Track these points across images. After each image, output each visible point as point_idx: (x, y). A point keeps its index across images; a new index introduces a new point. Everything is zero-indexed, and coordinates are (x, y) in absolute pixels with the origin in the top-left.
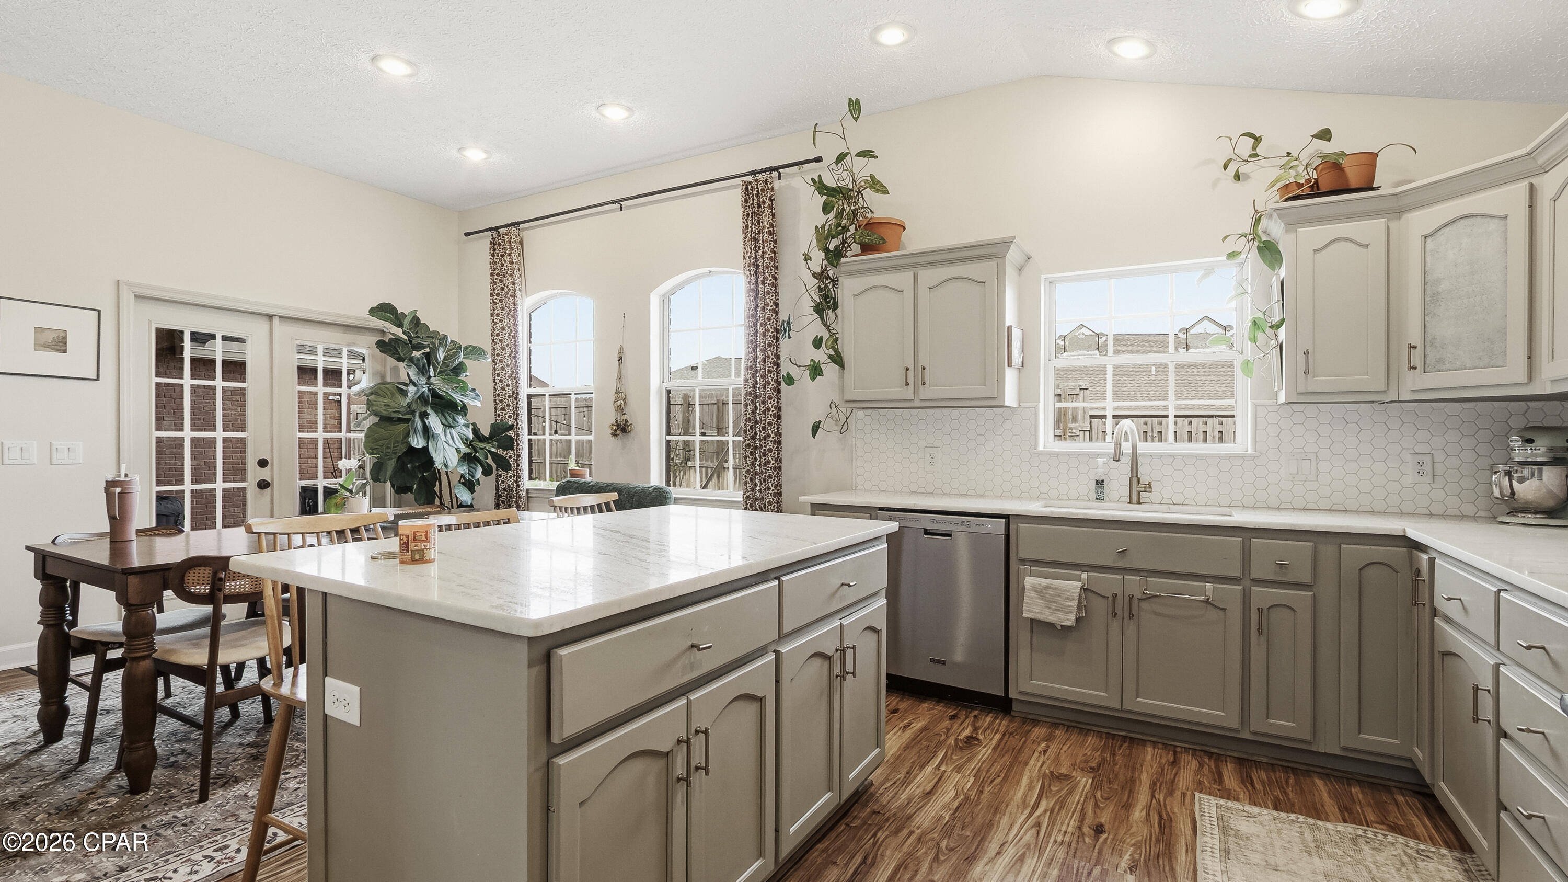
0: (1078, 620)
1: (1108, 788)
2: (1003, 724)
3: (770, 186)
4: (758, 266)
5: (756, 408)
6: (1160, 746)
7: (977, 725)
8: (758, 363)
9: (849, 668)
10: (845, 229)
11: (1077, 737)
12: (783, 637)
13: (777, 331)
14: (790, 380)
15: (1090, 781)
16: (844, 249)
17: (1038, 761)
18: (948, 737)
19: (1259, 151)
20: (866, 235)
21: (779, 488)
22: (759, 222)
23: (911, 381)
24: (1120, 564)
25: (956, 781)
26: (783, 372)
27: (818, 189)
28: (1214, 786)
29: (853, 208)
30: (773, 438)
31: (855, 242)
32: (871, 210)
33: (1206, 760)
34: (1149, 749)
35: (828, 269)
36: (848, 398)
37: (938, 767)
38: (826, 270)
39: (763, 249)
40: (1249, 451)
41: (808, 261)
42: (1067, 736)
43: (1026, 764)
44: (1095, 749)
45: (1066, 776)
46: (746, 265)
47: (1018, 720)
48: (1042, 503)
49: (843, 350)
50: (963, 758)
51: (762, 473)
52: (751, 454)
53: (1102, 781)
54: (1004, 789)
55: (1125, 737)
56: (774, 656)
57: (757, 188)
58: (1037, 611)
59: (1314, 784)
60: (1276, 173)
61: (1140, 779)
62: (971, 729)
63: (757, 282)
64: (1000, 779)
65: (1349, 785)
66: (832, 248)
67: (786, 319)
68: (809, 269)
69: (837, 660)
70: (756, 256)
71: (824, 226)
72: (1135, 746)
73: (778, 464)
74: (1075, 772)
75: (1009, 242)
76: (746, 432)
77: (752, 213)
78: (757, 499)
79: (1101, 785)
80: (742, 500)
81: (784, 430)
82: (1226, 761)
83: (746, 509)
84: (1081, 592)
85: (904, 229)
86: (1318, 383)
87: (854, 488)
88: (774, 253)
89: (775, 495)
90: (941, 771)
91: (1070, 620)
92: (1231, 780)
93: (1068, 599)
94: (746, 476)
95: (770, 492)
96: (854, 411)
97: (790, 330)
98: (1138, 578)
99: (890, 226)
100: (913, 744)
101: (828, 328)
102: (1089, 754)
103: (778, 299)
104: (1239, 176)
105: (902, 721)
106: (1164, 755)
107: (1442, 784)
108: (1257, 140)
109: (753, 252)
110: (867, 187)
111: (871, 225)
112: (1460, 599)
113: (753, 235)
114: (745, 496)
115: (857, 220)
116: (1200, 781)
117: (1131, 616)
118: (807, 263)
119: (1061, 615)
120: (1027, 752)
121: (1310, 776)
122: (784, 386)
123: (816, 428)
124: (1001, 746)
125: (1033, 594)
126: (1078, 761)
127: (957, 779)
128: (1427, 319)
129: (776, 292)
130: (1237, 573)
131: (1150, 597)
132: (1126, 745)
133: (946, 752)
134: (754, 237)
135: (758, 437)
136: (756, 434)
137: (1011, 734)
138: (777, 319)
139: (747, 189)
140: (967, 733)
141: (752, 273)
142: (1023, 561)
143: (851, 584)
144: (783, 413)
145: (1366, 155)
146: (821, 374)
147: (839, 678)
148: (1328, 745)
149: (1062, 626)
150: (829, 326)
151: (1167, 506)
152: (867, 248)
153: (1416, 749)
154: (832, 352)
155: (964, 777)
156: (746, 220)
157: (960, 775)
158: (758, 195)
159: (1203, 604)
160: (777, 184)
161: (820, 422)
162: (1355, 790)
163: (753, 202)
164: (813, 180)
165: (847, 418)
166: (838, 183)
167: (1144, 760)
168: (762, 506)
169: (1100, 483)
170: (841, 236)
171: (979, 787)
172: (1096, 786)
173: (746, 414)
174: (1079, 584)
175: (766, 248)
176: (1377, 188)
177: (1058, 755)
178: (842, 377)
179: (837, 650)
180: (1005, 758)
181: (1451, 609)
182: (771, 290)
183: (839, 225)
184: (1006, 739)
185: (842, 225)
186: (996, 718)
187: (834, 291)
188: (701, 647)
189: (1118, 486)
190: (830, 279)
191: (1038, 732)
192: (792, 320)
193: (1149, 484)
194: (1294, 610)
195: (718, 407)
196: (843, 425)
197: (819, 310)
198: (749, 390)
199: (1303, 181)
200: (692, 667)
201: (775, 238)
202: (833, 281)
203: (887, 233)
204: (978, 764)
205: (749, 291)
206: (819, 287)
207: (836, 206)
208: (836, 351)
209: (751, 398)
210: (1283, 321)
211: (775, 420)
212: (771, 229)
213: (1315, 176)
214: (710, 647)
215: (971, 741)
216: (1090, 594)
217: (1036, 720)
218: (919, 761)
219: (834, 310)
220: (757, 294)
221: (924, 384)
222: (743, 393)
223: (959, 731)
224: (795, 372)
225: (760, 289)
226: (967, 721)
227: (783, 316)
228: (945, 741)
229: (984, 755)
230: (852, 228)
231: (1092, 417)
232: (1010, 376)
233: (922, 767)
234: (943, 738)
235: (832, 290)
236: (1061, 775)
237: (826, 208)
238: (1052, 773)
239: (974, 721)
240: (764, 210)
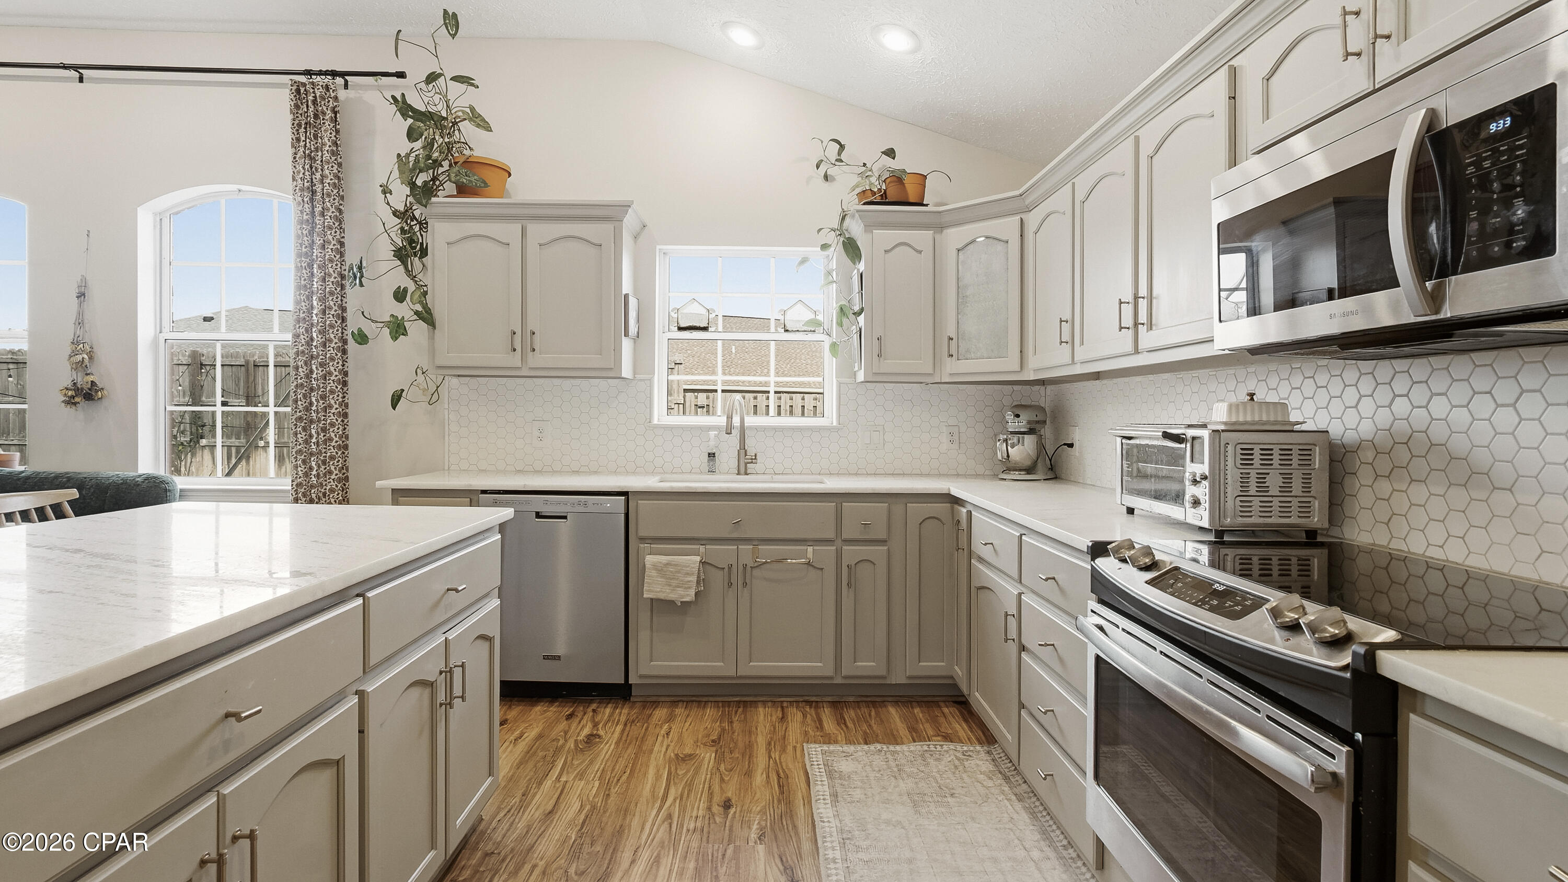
0: (696, 594)
1: (730, 758)
2: (624, 712)
3: (333, 95)
4: (314, 193)
5: (311, 372)
6: (770, 704)
7: (596, 720)
8: (314, 316)
9: (457, 691)
10: (437, 164)
11: (696, 712)
12: (367, 669)
13: (343, 277)
14: (362, 338)
15: (713, 755)
16: (435, 187)
17: (662, 746)
18: (566, 741)
19: (843, 157)
20: (464, 174)
21: (345, 471)
22: (316, 137)
23: (518, 346)
24: (735, 535)
25: (579, 791)
26: (352, 327)
27: (400, 110)
28: (818, 733)
29: (447, 140)
30: (336, 409)
31: (450, 180)
32: (470, 147)
33: (808, 709)
34: (761, 710)
35: (414, 208)
36: (440, 362)
37: (558, 779)
38: (411, 208)
39: (322, 170)
40: (835, 424)
41: (388, 195)
42: (687, 712)
43: (651, 751)
44: (714, 721)
45: (690, 755)
46: (298, 188)
47: (638, 705)
48: (657, 478)
49: (434, 308)
50: (584, 762)
51: (320, 453)
52: (304, 429)
53: (724, 752)
54: (632, 786)
55: (739, 702)
56: (357, 700)
57: (314, 92)
58: (658, 590)
59: (888, 712)
60: (856, 180)
61: (757, 742)
62: (591, 726)
63: (313, 212)
64: (627, 774)
65: (912, 708)
66: (419, 182)
67: (356, 262)
68: (388, 204)
69: (441, 685)
70: (312, 179)
71: (408, 155)
72: (749, 709)
73: (343, 442)
74: (698, 749)
75: (626, 206)
76: (297, 402)
77: (306, 123)
78: (312, 487)
79: (724, 757)
80: (290, 488)
81: (350, 399)
82: (823, 707)
83: (296, 500)
84: (700, 566)
85: (510, 175)
86: (888, 365)
87: (446, 468)
88: (339, 178)
89: (339, 480)
90: (562, 783)
91: (690, 595)
92: (830, 725)
93: (688, 574)
94: (296, 457)
95: (333, 477)
96: (446, 378)
97: (362, 276)
98: (751, 547)
99: (493, 168)
100: (527, 758)
101: (413, 278)
102: (709, 727)
103: (343, 237)
104: (827, 177)
105: (513, 733)
106: (774, 713)
107: (977, 694)
108: (842, 147)
109: (307, 173)
110: (465, 119)
111: (469, 163)
112: (992, 544)
113: (307, 152)
114: (295, 483)
115: (452, 155)
116: (806, 731)
117: (745, 584)
118: (386, 197)
119: (680, 591)
120: (650, 740)
121: (885, 706)
122: (352, 345)
123: (396, 399)
124: (624, 739)
125: (654, 573)
126: (700, 736)
127: (580, 788)
128: (959, 317)
129: (341, 228)
130: (831, 535)
131: (760, 565)
132: (740, 710)
133: (566, 759)
134: (309, 155)
135: (314, 408)
136: (311, 404)
137: (633, 721)
138: (342, 262)
139: (298, 91)
140: (586, 731)
141: (306, 200)
142: (643, 540)
143: (460, 589)
144: (349, 379)
145: (919, 176)
146: (405, 333)
147: (444, 706)
148: (898, 678)
149: (681, 602)
150: (415, 277)
151: (770, 476)
152: (463, 190)
153: (956, 667)
154: (419, 308)
155: (588, 783)
156: (298, 130)
157: (583, 782)
158: (315, 102)
159: (806, 566)
160: (342, 94)
161: (403, 390)
162: (917, 711)
163: (308, 109)
164: (393, 97)
165: (438, 387)
166: (428, 106)
167: (757, 722)
168: (321, 495)
169: (712, 455)
170: (431, 171)
171: (605, 792)
172: (720, 758)
173: (297, 378)
174: (698, 558)
175: (327, 172)
176: (927, 205)
177: (681, 735)
178: (432, 338)
179: (441, 673)
180: (629, 751)
181: (986, 552)
182: (334, 224)
183: (429, 157)
184: (628, 728)
185: (433, 158)
186: (616, 708)
187: (422, 235)
188: (243, 715)
189: (728, 458)
190: (417, 220)
191: (660, 713)
192: (364, 264)
193: (756, 455)
194: (874, 564)
195: (247, 370)
196: (432, 395)
197: (401, 255)
198: (301, 348)
199: (876, 190)
200: (227, 745)
201: (339, 160)
202: (420, 223)
203: (489, 175)
204: (601, 764)
205: (301, 222)
206: (402, 229)
207: (426, 134)
208: (425, 306)
209: (304, 358)
210: (862, 310)
211: (339, 387)
212: (335, 149)
213: (884, 187)
214: (259, 711)
215: (592, 739)
216: (707, 567)
217: (656, 702)
218: (535, 777)
219: (420, 258)
220: (313, 228)
221: (534, 350)
222: (292, 353)
223: (578, 731)
224: (369, 329)
225: (318, 222)
226: (586, 717)
227: (352, 259)
228: (563, 746)
229: (607, 752)
230: (446, 164)
231: (686, 391)
232: (627, 345)
233: (540, 784)
234: (561, 743)
235: (418, 234)
236: (686, 756)
237: (412, 135)
238: (677, 755)
239: (593, 716)
240: (324, 123)
